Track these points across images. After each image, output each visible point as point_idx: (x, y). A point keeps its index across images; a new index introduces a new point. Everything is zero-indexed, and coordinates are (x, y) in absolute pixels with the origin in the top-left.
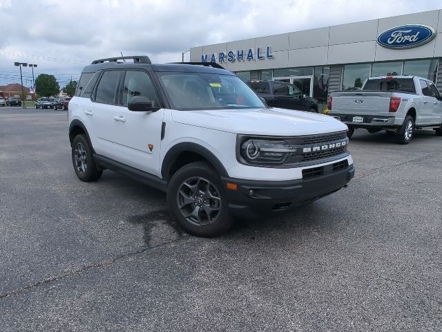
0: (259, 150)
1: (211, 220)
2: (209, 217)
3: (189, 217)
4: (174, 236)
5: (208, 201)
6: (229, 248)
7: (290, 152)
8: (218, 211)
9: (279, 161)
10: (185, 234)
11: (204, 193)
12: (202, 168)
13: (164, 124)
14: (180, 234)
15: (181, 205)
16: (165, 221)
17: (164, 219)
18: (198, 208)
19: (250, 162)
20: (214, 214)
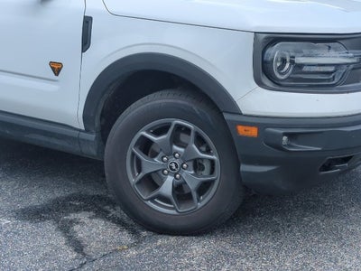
0: (292, 62)
1: (199, 201)
2: (195, 195)
3: (152, 200)
4: (126, 238)
5: (191, 164)
6: (242, 249)
7: (348, 64)
8: (213, 181)
9: (329, 80)
10: (144, 233)
11: (182, 150)
12: (180, 102)
13: (87, 21)
14: (134, 232)
15: (134, 175)
16: (92, 213)
17: (89, 210)
18: (170, 179)
19: (278, 85)
20: (203, 188)
